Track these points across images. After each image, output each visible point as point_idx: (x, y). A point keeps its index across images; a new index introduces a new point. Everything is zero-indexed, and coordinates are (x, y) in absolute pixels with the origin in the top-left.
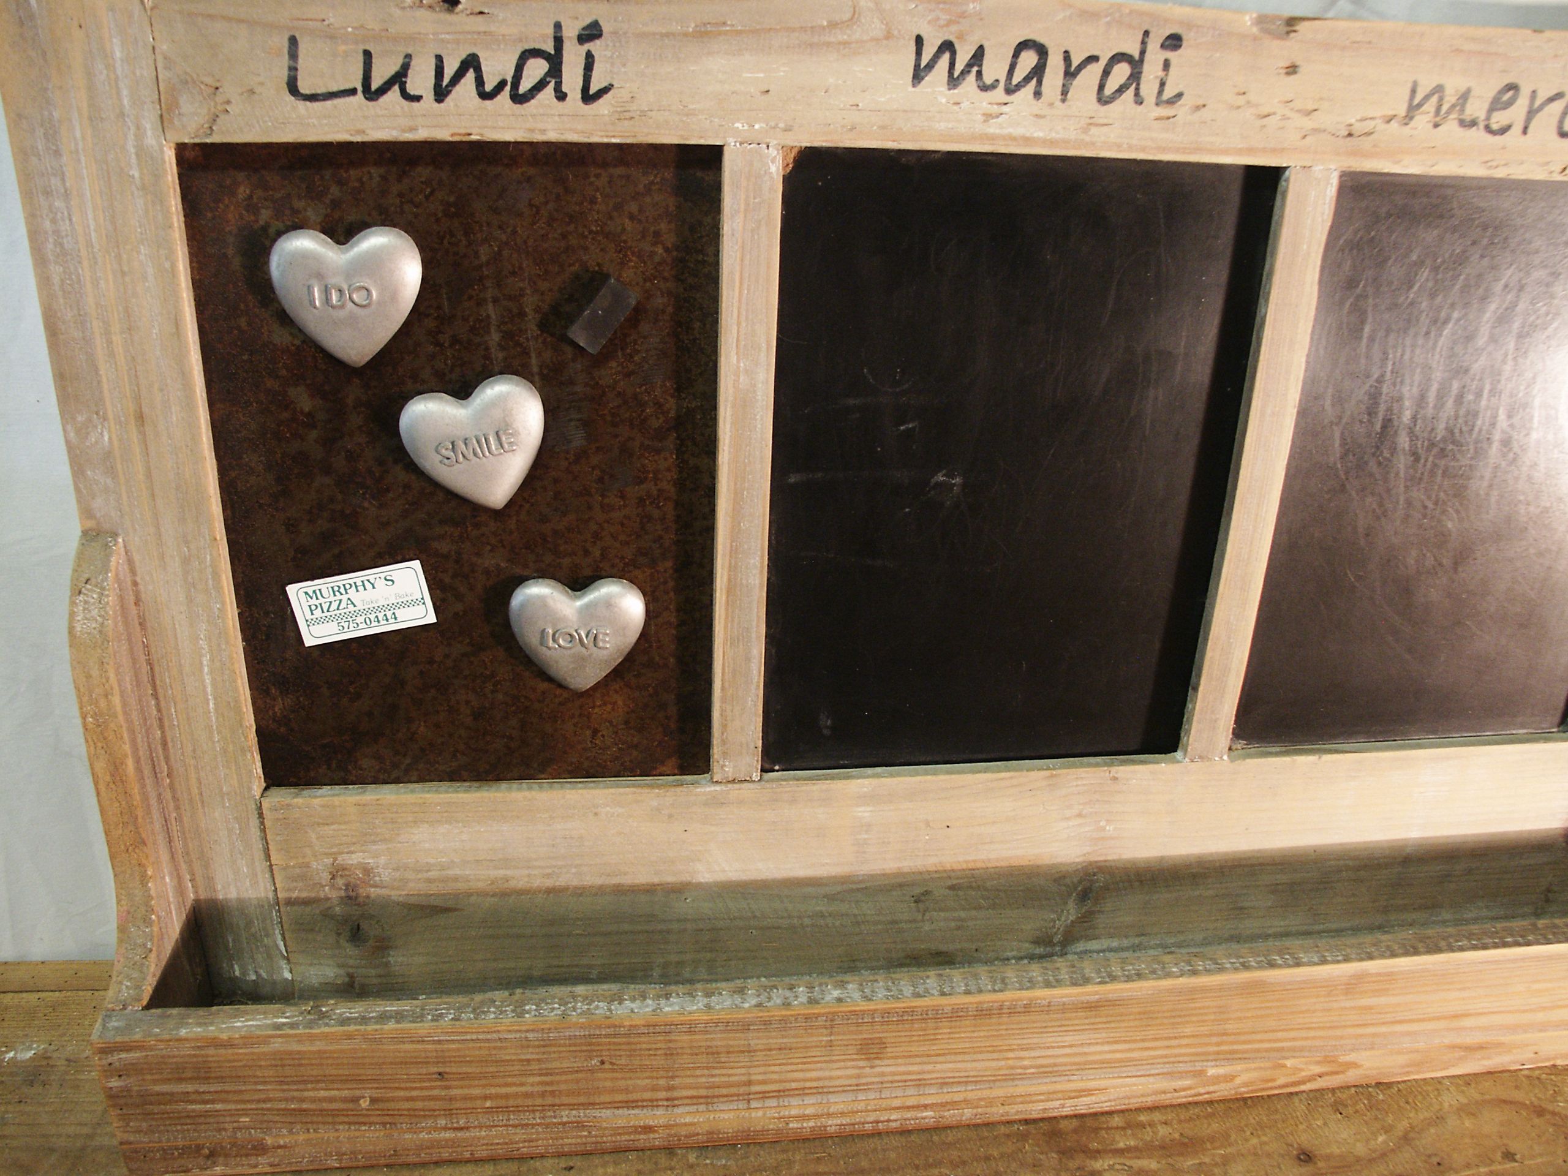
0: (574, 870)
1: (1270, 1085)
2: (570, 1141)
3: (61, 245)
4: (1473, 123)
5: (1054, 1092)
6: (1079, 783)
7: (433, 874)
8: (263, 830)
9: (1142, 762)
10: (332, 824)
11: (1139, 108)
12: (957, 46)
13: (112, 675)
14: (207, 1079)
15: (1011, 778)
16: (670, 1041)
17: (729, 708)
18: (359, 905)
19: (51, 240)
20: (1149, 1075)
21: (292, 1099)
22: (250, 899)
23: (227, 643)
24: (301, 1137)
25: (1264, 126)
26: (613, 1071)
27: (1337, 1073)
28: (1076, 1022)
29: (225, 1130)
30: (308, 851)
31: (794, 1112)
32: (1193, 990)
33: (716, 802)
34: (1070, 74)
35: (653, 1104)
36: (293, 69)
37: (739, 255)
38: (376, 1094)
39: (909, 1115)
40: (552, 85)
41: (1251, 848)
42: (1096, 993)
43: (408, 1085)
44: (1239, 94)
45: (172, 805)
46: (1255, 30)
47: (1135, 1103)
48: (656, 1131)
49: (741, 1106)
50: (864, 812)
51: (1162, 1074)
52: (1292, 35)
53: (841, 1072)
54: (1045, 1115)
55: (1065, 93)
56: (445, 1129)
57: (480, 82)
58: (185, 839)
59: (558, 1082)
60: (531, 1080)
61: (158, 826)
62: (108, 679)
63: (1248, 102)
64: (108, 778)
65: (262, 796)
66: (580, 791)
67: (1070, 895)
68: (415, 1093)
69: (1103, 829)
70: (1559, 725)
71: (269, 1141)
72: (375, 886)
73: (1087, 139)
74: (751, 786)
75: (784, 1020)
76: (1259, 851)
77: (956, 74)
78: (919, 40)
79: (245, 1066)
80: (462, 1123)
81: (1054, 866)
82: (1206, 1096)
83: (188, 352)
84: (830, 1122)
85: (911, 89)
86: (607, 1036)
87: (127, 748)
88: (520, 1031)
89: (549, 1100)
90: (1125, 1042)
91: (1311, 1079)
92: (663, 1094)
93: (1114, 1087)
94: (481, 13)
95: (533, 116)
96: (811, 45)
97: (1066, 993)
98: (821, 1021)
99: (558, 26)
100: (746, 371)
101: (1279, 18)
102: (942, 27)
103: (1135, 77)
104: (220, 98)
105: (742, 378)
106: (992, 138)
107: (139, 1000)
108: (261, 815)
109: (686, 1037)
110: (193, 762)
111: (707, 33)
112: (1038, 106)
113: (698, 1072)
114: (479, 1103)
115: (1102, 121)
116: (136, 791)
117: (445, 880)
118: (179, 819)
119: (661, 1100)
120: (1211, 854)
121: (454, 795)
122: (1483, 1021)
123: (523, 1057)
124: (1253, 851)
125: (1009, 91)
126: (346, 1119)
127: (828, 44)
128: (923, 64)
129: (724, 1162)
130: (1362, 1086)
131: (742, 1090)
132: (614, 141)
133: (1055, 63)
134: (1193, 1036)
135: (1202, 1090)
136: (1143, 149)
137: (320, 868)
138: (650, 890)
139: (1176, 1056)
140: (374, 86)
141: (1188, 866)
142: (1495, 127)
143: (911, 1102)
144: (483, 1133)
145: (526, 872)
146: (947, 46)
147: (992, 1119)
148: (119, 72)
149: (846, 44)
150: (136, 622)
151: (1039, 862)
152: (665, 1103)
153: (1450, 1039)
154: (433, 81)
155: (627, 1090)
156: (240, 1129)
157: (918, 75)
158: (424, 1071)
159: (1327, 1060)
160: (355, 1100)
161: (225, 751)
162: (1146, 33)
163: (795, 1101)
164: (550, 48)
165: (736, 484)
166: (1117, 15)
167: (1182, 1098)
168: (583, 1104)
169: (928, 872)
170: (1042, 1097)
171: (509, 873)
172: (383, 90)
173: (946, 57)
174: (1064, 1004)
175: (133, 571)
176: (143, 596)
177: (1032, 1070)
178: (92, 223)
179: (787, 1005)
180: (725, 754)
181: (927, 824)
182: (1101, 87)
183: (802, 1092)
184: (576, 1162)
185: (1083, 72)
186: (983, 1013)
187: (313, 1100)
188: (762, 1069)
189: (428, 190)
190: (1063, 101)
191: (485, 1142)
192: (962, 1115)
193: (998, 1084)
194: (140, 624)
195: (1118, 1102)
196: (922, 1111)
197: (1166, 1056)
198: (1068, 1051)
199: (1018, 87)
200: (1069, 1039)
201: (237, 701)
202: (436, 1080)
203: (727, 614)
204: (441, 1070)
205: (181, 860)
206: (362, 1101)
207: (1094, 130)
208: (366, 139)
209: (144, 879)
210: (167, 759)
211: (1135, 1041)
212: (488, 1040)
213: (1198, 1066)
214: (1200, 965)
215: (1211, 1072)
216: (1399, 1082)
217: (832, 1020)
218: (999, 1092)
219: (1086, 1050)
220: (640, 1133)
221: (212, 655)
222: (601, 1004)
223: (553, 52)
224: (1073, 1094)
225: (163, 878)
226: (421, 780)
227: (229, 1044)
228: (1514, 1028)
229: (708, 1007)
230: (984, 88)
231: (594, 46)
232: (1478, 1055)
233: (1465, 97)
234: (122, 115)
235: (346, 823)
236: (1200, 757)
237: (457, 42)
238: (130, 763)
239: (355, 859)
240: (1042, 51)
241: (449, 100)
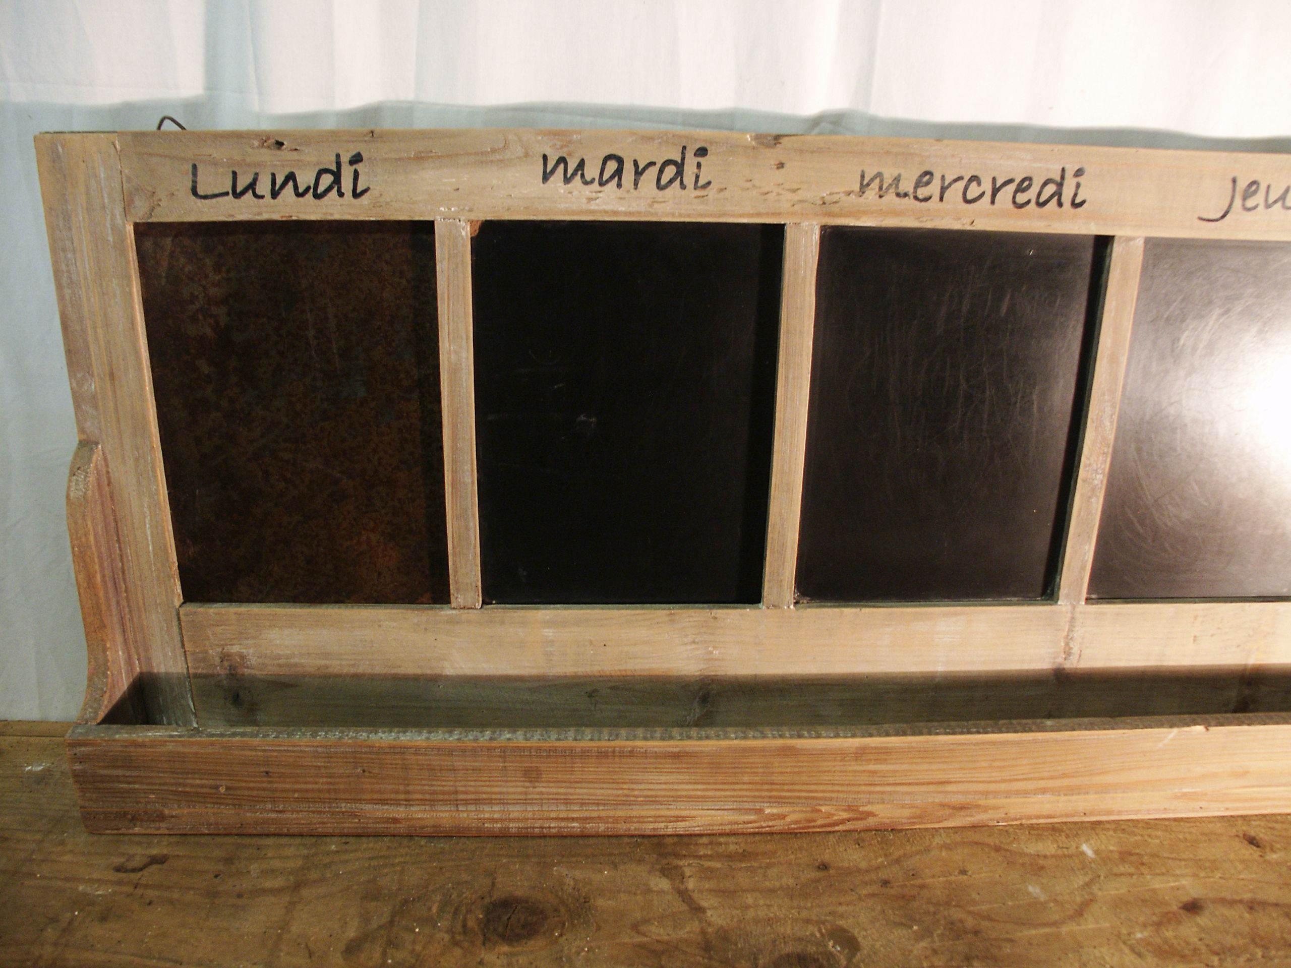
0: (368, 663)
1: (812, 824)
2: (349, 825)
3: (71, 278)
4: (906, 195)
5: (659, 817)
6: (691, 619)
7: (282, 661)
8: (180, 628)
9: (733, 608)
10: (221, 625)
11: (684, 192)
12: (568, 160)
13: (89, 523)
14: (129, 767)
15: (644, 614)
16: (404, 759)
17: (458, 560)
18: (237, 680)
19: (65, 275)
20: (723, 810)
21: (180, 784)
22: (173, 673)
23: (160, 509)
24: (186, 811)
25: (765, 200)
26: (370, 777)
27: (861, 819)
28: (667, 766)
29: (140, 802)
30: (207, 643)
31: (487, 816)
32: (745, 750)
33: (451, 621)
34: (638, 173)
35: (397, 802)
36: (195, 182)
37: (446, 283)
38: (229, 784)
39: (563, 824)
40: (336, 188)
41: (820, 672)
42: (677, 746)
43: (247, 779)
44: (747, 181)
45: (127, 610)
46: (753, 143)
47: (717, 829)
48: (400, 823)
49: (452, 808)
50: (549, 633)
51: (733, 809)
52: (778, 145)
53: (515, 788)
54: (655, 833)
55: (636, 184)
56: (272, 811)
57: (296, 187)
58: (135, 633)
59: (338, 783)
60: (321, 780)
61: (115, 619)
62: (87, 525)
63: (754, 186)
64: (85, 585)
65: (180, 606)
66: (369, 610)
67: (694, 699)
68: (252, 785)
69: (711, 653)
70: (1042, 596)
71: (167, 812)
72: (248, 668)
73: (652, 210)
74: (475, 611)
75: (474, 750)
76: (827, 674)
77: (569, 176)
78: (545, 158)
79: (152, 760)
80: (281, 807)
81: (679, 677)
82: (767, 829)
83: (139, 338)
84: (511, 825)
85: (542, 185)
86: (366, 753)
87: (97, 567)
88: (313, 746)
89: (333, 796)
90: (702, 783)
91: (842, 822)
92: (402, 796)
93: (701, 816)
94: (296, 150)
95: (326, 206)
96: (482, 162)
97: (656, 745)
98: (498, 751)
99: (338, 156)
100: (455, 352)
101: (770, 135)
102: (558, 149)
103: (680, 173)
104: (155, 198)
105: (452, 356)
106: (593, 212)
107: (95, 719)
108: (179, 619)
109: (413, 757)
110: (139, 583)
111: (422, 158)
112: (619, 192)
113: (423, 782)
114: (290, 795)
115: (660, 200)
116: (101, 594)
117: (290, 666)
118: (131, 619)
119: (402, 800)
120: (791, 675)
121: (294, 610)
122: (961, 787)
123: (315, 764)
124: (823, 674)
125: (602, 184)
126: (212, 800)
127: (492, 161)
128: (548, 170)
129: (442, 845)
130: (880, 830)
131: (452, 797)
132: (372, 219)
133: (628, 168)
134: (750, 783)
135: (764, 825)
136: (689, 216)
137: (214, 653)
138: (416, 678)
139: (740, 797)
140: (238, 191)
141: (776, 683)
142: (920, 197)
143: (562, 815)
144: (294, 816)
145: (339, 662)
146: (562, 160)
147: (619, 833)
148: (103, 185)
149: (502, 161)
150: (108, 496)
151: (671, 674)
152: (405, 803)
153: (939, 799)
154: (270, 187)
155: (380, 792)
156: (149, 802)
157: (546, 177)
158: (257, 770)
159: (849, 808)
160: (217, 787)
161: (158, 577)
162: (684, 148)
163: (487, 808)
164: (334, 168)
165: (453, 419)
166: (665, 138)
167: (750, 828)
168: (355, 800)
169: (595, 676)
170: (651, 819)
171: (328, 662)
172: (243, 193)
173: (562, 166)
174: (656, 752)
175: (107, 465)
176: (112, 480)
177: (642, 799)
178: (87, 266)
179: (476, 740)
180: (458, 590)
181: (591, 642)
182: (659, 180)
183: (490, 802)
184: (351, 840)
185: (646, 171)
186: (602, 755)
187: (192, 786)
188: (462, 783)
189: (272, 248)
190: (636, 189)
191: (296, 822)
192: (599, 828)
193: (620, 807)
194: (111, 497)
195: (705, 828)
196: (572, 823)
197: (733, 797)
198: (664, 787)
199: (607, 182)
200: (663, 778)
201: (165, 546)
202: (264, 777)
203: (452, 498)
204: (267, 770)
205: (132, 646)
206: (220, 788)
207: (656, 206)
208: (235, 219)
209: (105, 650)
210: (125, 580)
211: (709, 783)
212: (294, 751)
213: (758, 806)
214: (751, 734)
215: (767, 811)
216: (907, 830)
217: (504, 752)
218: (620, 813)
219: (676, 787)
220: (390, 823)
221: (151, 517)
222: (364, 734)
223: (335, 170)
224: (672, 819)
225: (118, 651)
226: (276, 601)
227: (143, 745)
228: (986, 794)
229: (428, 738)
230: (586, 183)
231: (359, 167)
232: (962, 813)
233: (897, 180)
234: (103, 207)
235: (229, 625)
236: (773, 606)
237: (283, 166)
238: (99, 577)
239: (235, 649)
240: (620, 161)
241: (280, 197)
